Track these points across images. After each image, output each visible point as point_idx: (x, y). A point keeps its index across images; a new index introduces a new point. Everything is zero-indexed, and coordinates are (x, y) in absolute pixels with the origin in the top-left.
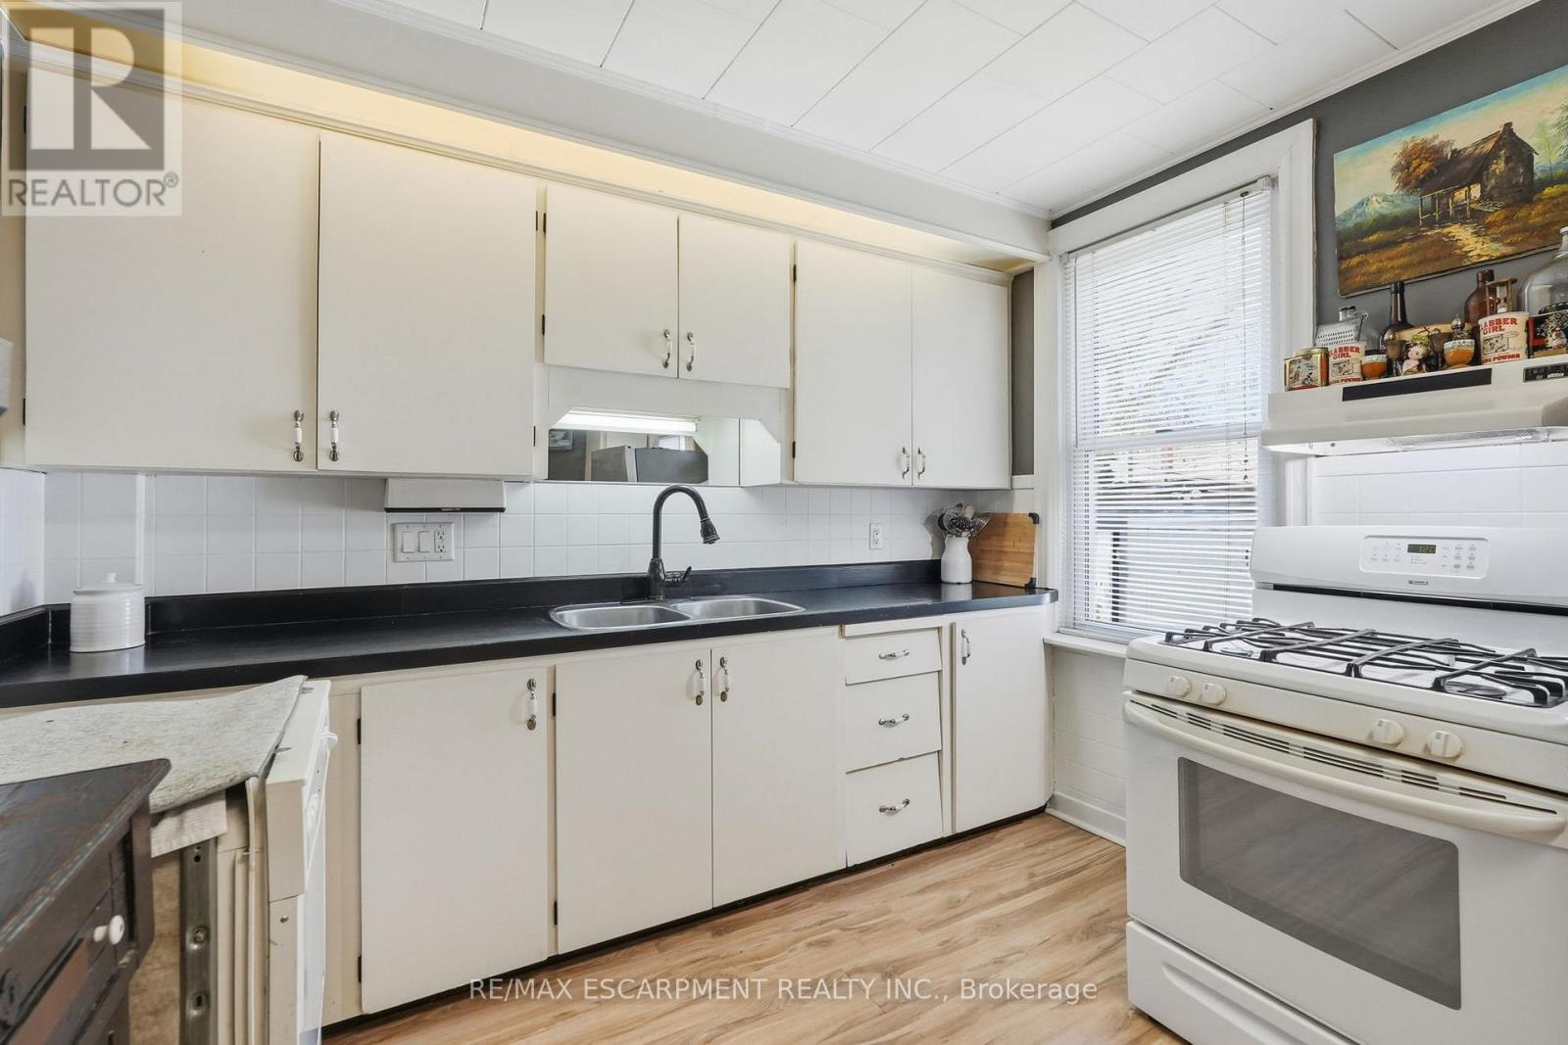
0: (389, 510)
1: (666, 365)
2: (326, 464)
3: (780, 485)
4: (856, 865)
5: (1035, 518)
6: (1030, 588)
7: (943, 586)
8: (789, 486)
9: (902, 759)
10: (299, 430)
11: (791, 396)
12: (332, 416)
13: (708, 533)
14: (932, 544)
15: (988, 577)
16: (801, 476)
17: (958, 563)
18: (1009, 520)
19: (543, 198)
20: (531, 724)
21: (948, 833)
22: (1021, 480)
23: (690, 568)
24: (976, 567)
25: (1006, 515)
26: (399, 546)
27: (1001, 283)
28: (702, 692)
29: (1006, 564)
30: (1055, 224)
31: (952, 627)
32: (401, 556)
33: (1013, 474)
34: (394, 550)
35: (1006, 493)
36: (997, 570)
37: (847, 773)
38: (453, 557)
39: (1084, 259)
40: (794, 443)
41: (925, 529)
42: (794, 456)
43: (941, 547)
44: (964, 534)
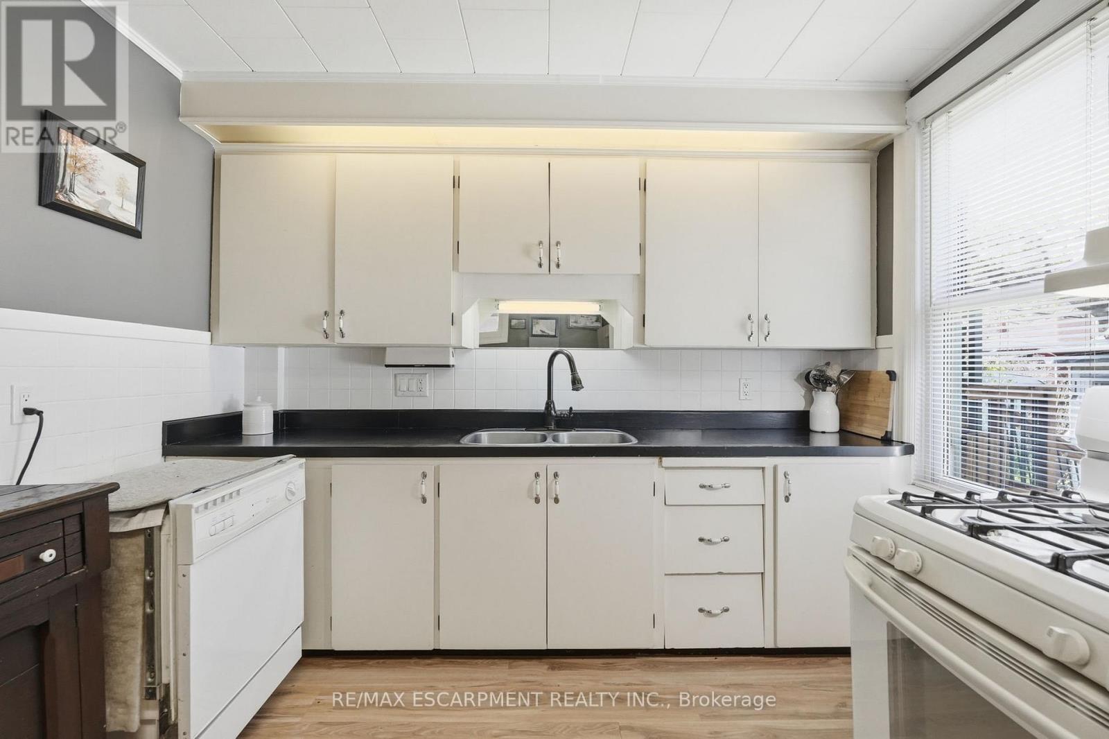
0: (387, 366)
1: (540, 265)
2: (338, 340)
3: (633, 348)
4: (673, 649)
5: (892, 375)
6: (887, 440)
7: (811, 433)
8: (641, 349)
9: (720, 573)
10: (325, 321)
11: (642, 279)
12: (342, 312)
13: (576, 383)
14: (804, 397)
15: (854, 427)
16: (651, 340)
17: (826, 414)
18: (871, 377)
19: (456, 166)
20: (424, 500)
21: (769, 645)
22: (883, 340)
23: (571, 408)
24: (844, 418)
25: (870, 372)
26: (398, 388)
27: (864, 161)
28: (538, 495)
29: (868, 417)
30: (913, 92)
31: (775, 468)
32: (399, 393)
33: (878, 334)
34: (396, 389)
35: (872, 352)
36: (861, 422)
37: (666, 575)
38: (428, 395)
39: (940, 122)
40: (644, 315)
41: (796, 384)
42: (644, 326)
43: (810, 401)
44: (828, 388)
